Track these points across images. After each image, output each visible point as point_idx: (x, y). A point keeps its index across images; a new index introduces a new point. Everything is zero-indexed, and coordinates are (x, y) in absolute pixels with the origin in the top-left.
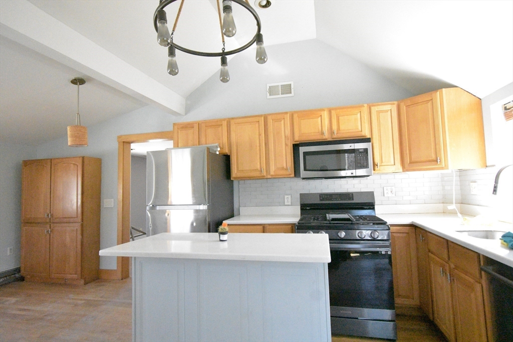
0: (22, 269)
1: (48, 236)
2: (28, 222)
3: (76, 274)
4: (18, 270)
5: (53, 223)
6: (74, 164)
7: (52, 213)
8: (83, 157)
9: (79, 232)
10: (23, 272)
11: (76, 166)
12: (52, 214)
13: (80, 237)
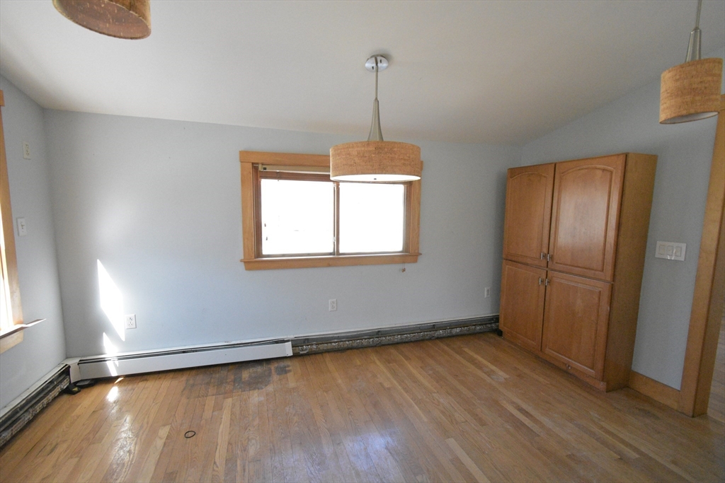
0: (501, 320)
1: (542, 288)
2: (512, 260)
3: (592, 368)
4: (496, 319)
5: (552, 270)
6: (604, 170)
7: (551, 253)
8: (626, 155)
9: (605, 299)
10: (501, 326)
11: (609, 174)
12: (552, 256)
13: (605, 307)
